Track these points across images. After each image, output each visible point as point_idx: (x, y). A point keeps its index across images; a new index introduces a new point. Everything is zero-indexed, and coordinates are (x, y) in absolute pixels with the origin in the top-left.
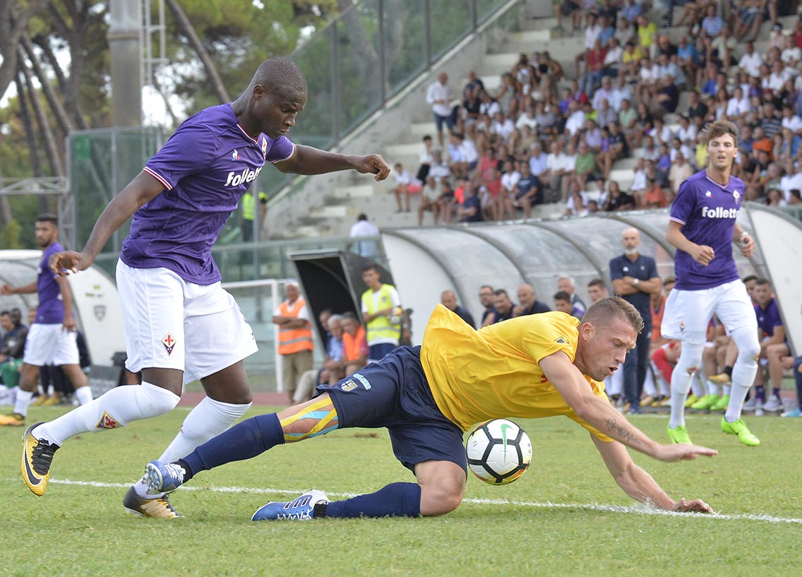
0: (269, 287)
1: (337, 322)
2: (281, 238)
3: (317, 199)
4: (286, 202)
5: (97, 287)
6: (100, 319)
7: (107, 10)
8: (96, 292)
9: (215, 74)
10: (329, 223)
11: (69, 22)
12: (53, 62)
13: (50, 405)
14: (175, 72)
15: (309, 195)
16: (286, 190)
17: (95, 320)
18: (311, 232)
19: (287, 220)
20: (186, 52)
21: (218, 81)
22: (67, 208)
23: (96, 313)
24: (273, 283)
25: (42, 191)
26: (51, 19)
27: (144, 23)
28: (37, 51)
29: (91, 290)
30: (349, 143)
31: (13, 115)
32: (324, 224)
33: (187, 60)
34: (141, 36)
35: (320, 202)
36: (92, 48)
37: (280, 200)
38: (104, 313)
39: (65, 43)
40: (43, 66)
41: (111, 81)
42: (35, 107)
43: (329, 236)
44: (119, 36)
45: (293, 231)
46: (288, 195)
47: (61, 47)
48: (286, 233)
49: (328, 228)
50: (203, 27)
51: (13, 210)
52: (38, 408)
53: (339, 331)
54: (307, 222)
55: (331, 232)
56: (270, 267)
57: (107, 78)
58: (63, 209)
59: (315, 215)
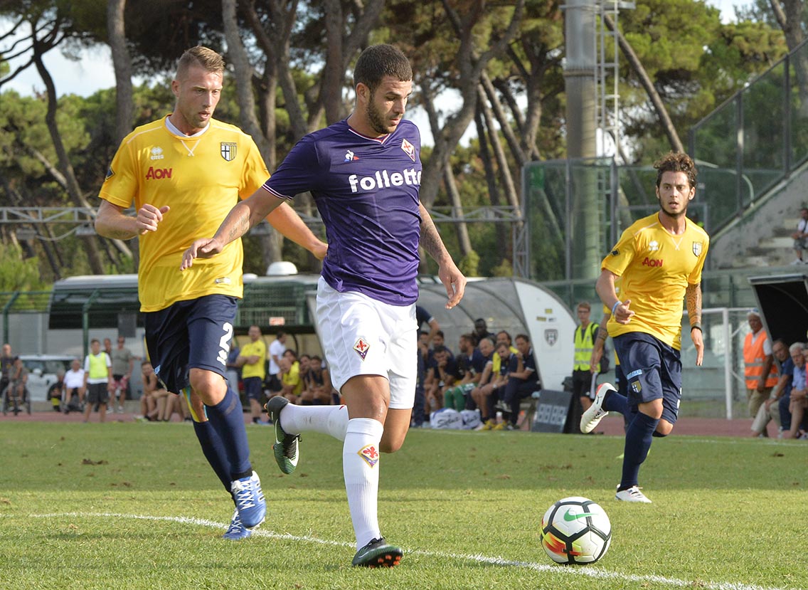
0: (720, 314)
1: (800, 350)
2: (731, 267)
3: (767, 229)
4: (736, 232)
5: (549, 311)
6: (551, 343)
7: (563, 54)
8: (548, 316)
9: (665, 114)
10: (778, 254)
11: (527, 66)
12: (512, 104)
13: (500, 430)
14: (626, 115)
15: (759, 226)
16: (736, 221)
17: (547, 345)
18: (760, 262)
19: (736, 250)
20: (637, 94)
21: (668, 120)
22: (521, 236)
23: (547, 338)
24: (724, 311)
25: (497, 219)
26: (511, 64)
27: (599, 62)
28: (497, 94)
29: (543, 315)
30: (799, 175)
31: (474, 156)
32: (773, 254)
33: (638, 103)
34: (596, 73)
35: (770, 234)
36: (548, 91)
37: (730, 230)
38: (555, 338)
39: (523, 87)
40: (501, 108)
41: (565, 123)
42: (494, 144)
43: (777, 266)
44: (575, 73)
45: (742, 261)
46: (738, 225)
47: (519, 90)
48: (735, 263)
49: (777, 259)
50: (654, 71)
51: (472, 243)
52: (486, 434)
53: (800, 359)
54: (757, 252)
55: (780, 262)
56: (719, 296)
57: (563, 121)
58: (517, 237)
59: (764, 245)
